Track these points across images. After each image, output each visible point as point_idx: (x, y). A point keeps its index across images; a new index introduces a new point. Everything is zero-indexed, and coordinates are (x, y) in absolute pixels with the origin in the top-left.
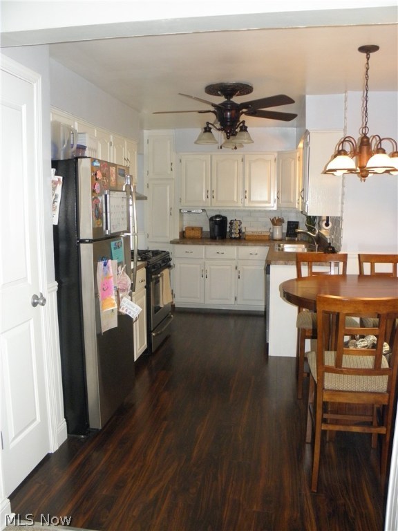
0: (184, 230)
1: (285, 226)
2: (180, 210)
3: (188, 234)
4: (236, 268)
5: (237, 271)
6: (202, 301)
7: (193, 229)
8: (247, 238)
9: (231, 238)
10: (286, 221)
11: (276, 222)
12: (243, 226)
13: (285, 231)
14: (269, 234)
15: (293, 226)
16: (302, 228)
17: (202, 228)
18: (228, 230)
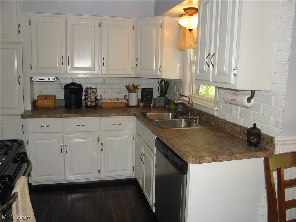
0: (36, 99)
1: (140, 92)
2: (31, 78)
3: (40, 103)
4: (98, 140)
5: (99, 144)
6: (63, 178)
7: (46, 97)
8: (103, 106)
9: (87, 107)
10: (140, 88)
11: (132, 89)
12: (99, 93)
13: (140, 97)
14: (125, 101)
15: (147, 93)
16: (156, 94)
17: (55, 97)
18: (84, 98)
